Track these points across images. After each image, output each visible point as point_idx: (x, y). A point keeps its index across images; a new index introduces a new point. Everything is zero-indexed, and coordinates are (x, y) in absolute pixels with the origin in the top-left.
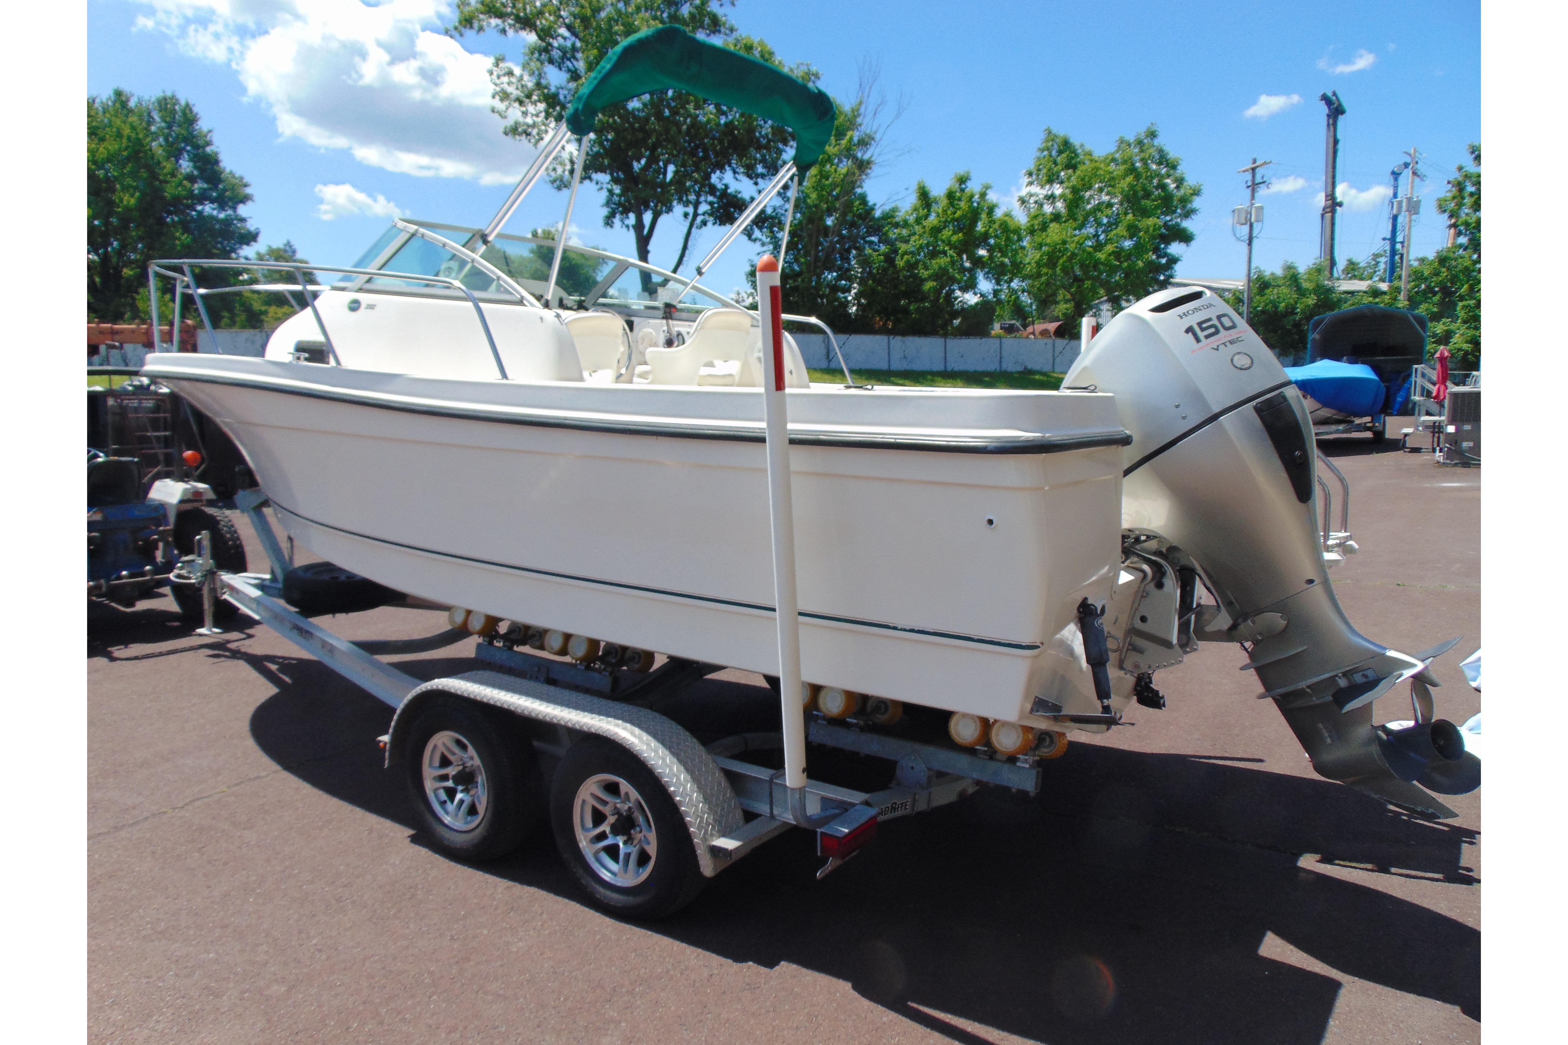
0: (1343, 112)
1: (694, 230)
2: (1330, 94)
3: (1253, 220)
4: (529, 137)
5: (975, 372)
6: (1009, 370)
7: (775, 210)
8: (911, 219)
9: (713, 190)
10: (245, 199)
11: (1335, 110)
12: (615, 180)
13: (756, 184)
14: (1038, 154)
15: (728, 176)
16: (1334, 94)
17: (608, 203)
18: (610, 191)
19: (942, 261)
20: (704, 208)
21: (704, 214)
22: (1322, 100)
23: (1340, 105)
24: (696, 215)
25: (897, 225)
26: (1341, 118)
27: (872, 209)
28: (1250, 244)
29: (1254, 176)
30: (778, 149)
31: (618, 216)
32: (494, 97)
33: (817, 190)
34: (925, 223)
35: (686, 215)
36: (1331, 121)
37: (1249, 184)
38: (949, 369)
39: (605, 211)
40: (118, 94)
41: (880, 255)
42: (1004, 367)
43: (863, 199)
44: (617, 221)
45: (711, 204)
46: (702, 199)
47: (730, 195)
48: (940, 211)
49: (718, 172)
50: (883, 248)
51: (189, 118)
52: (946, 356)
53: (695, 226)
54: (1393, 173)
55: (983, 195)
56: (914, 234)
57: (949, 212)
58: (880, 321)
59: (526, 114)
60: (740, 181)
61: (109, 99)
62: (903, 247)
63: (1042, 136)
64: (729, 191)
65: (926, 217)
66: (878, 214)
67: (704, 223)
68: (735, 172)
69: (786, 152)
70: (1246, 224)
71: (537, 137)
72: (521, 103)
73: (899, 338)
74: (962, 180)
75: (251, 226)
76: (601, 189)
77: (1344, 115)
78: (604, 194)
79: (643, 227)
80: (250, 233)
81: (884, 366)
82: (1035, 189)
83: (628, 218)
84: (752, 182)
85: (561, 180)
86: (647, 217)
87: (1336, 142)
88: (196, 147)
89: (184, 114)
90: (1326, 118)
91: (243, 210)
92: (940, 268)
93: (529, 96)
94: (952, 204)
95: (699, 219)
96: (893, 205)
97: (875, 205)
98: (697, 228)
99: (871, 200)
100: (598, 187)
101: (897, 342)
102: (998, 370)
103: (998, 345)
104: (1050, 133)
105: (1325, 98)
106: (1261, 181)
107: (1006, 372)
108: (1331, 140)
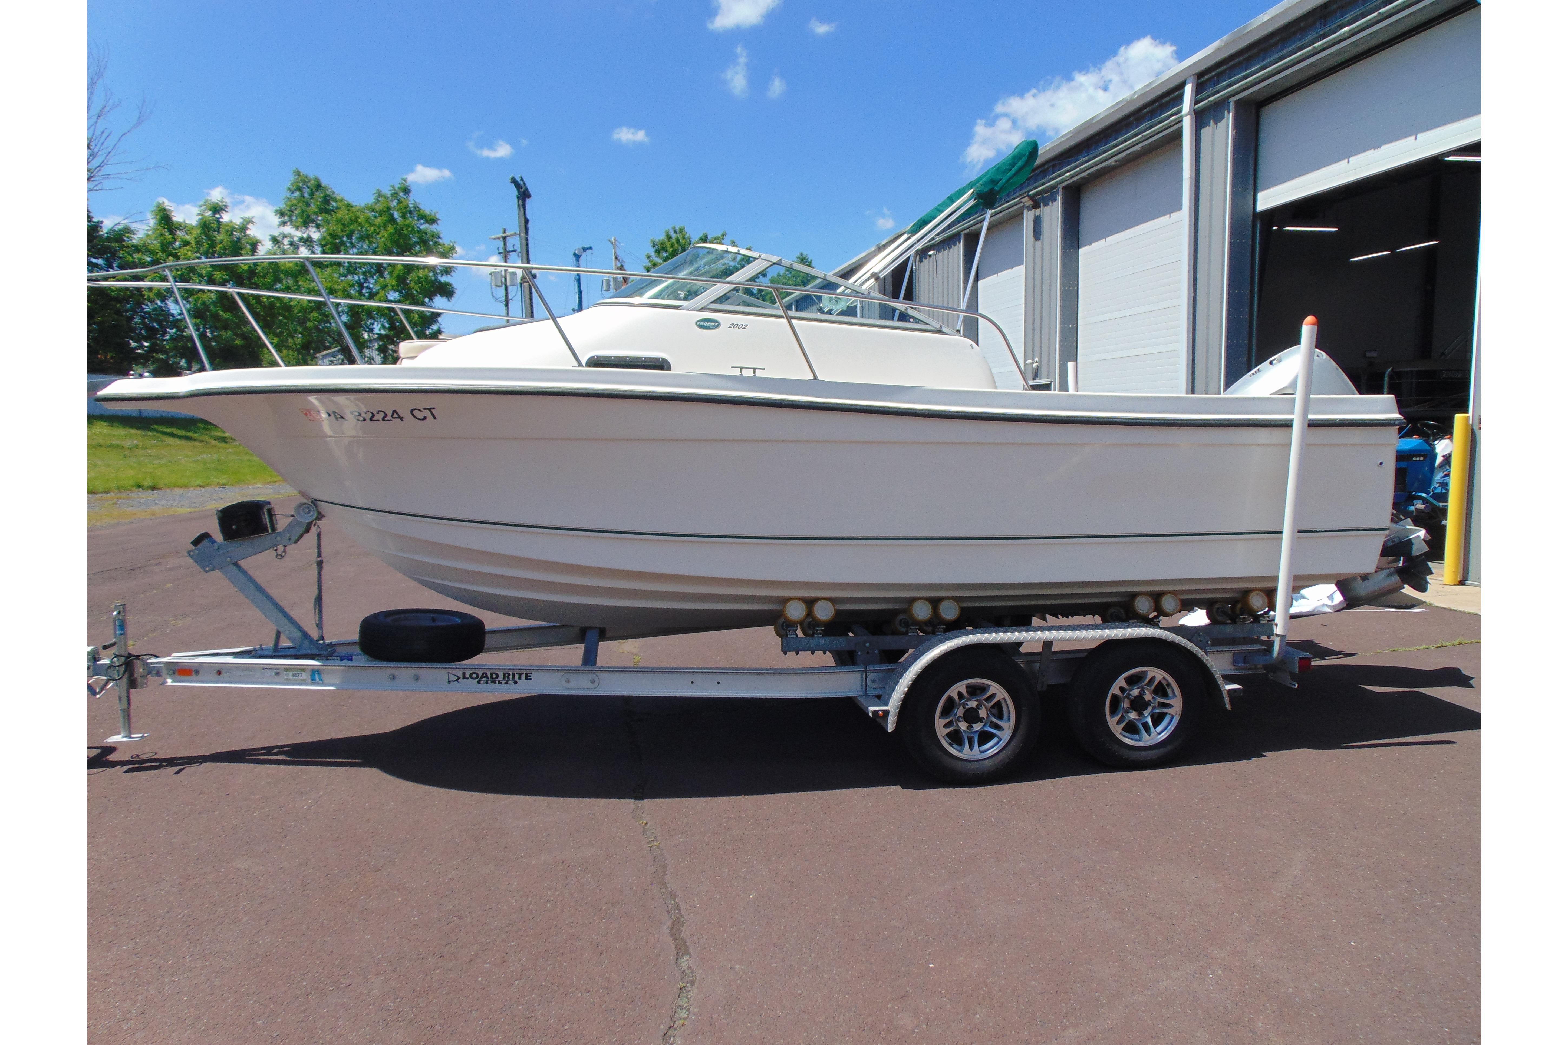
0: (529, 196)
2: (518, 179)
3: (508, 283)
11: (524, 195)
14: (289, 194)
16: (522, 180)
22: (512, 182)
23: (527, 189)
26: (528, 201)
28: (507, 305)
29: (505, 244)
36: (521, 202)
37: (501, 250)
54: (575, 255)
55: (243, 229)
63: (292, 178)
70: (501, 286)
74: (216, 210)
77: (530, 198)
82: (288, 229)
87: (526, 221)
90: (516, 199)
94: (207, 234)
104: (299, 175)
105: (514, 181)
106: (512, 249)
108: (523, 219)
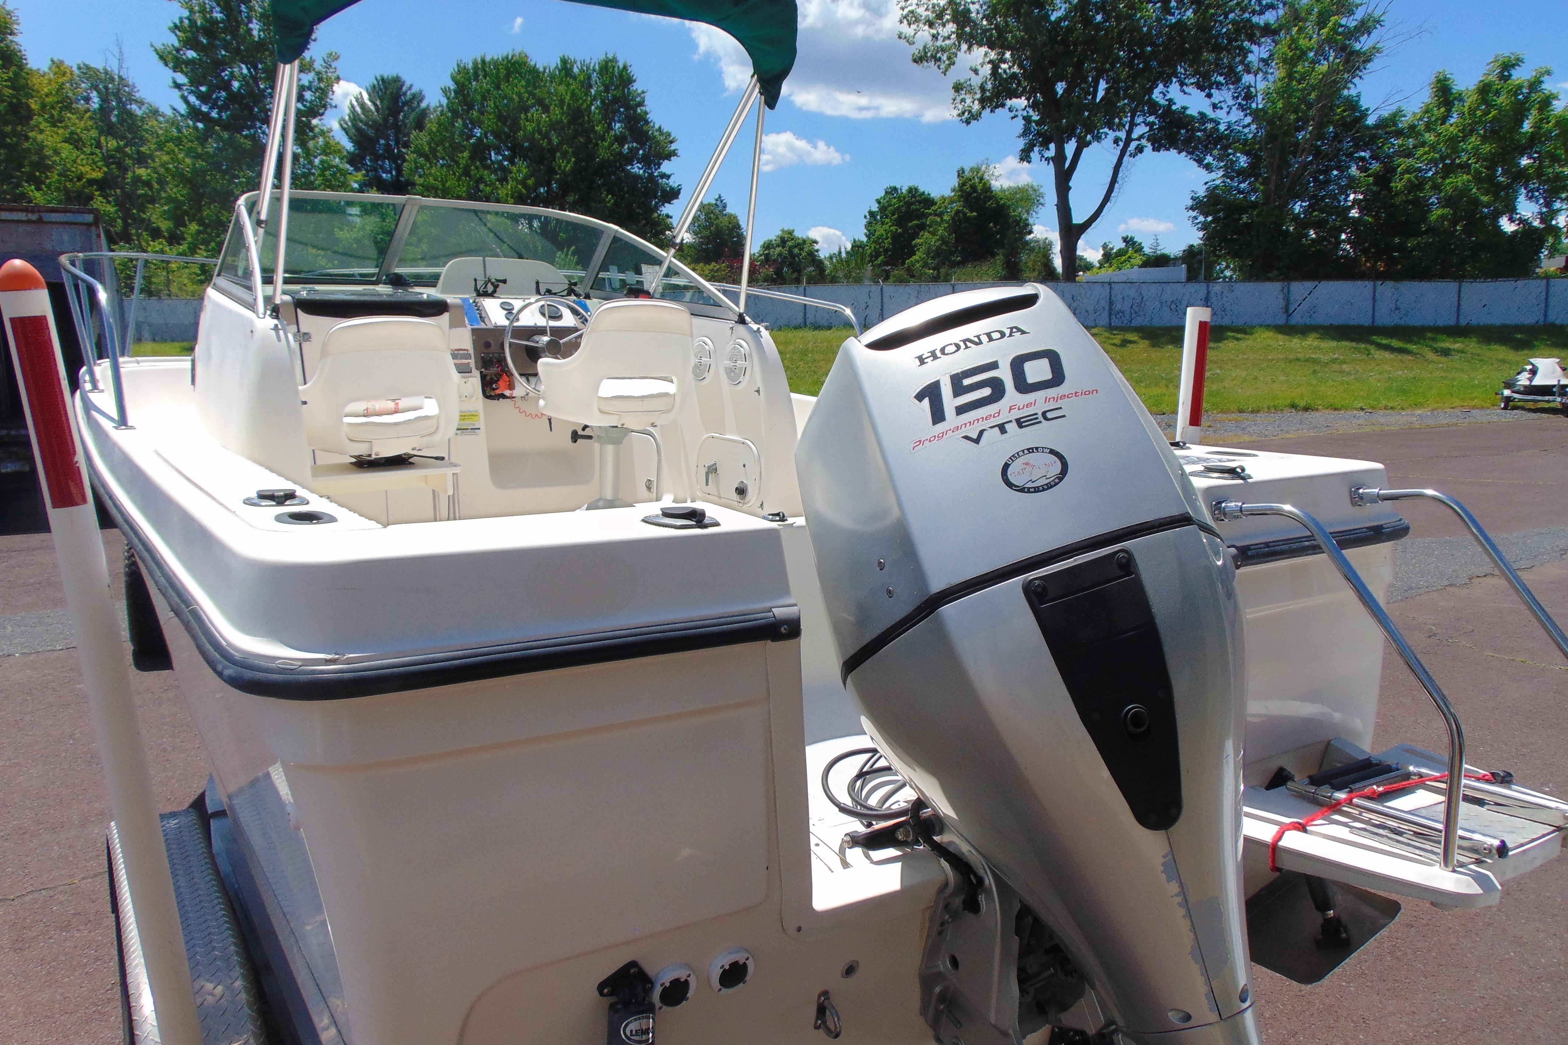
1: (1126, 158)
4: (938, 64)
5: (1504, 326)
6: (1558, 322)
7: (1229, 127)
8: (1421, 127)
9: (1153, 107)
10: (669, 156)
12: (1034, 106)
13: (1209, 96)
15: (1174, 89)
17: (1025, 133)
18: (1027, 119)
19: (1462, 179)
20: (1141, 130)
21: (1139, 139)
24: (1128, 140)
25: (1399, 133)
27: (1364, 115)
30: (1241, 48)
31: (1036, 149)
32: (901, 22)
33: (1283, 98)
34: (1440, 129)
35: (1116, 141)
38: (1463, 322)
39: (1021, 143)
40: (564, 61)
41: (1368, 176)
42: (1552, 318)
43: (1352, 105)
44: (1035, 155)
45: (1151, 125)
46: (1139, 120)
47: (1174, 112)
48: (1466, 110)
49: (1161, 86)
50: (1375, 166)
51: (625, 79)
52: (1459, 305)
53: (1128, 153)
55: (1536, 84)
56: (1423, 144)
57: (1479, 113)
58: (1366, 261)
59: (937, 38)
60: (1190, 94)
61: (557, 67)
62: (1403, 163)
64: (1174, 107)
65: (1444, 120)
66: (1371, 121)
67: (1140, 150)
68: (1182, 84)
69: (1252, 52)
71: (947, 62)
72: (931, 25)
73: (1390, 284)
74: (1507, 67)
75: (673, 182)
76: (1016, 116)
78: (1020, 124)
79: (1065, 158)
80: (672, 189)
81: (1366, 321)
83: (1048, 149)
84: (1203, 94)
85: (970, 112)
86: (1070, 148)
88: (628, 107)
89: (621, 76)
91: (666, 167)
92: (1456, 188)
93: (940, 16)
94: (1485, 101)
95: (1133, 145)
96: (1394, 108)
97: (1367, 110)
98: (1130, 156)
99: (1364, 104)
100: (1012, 114)
101: (1386, 289)
102: (1541, 323)
103: (1544, 288)
107: (1553, 325)
